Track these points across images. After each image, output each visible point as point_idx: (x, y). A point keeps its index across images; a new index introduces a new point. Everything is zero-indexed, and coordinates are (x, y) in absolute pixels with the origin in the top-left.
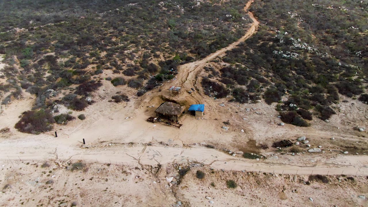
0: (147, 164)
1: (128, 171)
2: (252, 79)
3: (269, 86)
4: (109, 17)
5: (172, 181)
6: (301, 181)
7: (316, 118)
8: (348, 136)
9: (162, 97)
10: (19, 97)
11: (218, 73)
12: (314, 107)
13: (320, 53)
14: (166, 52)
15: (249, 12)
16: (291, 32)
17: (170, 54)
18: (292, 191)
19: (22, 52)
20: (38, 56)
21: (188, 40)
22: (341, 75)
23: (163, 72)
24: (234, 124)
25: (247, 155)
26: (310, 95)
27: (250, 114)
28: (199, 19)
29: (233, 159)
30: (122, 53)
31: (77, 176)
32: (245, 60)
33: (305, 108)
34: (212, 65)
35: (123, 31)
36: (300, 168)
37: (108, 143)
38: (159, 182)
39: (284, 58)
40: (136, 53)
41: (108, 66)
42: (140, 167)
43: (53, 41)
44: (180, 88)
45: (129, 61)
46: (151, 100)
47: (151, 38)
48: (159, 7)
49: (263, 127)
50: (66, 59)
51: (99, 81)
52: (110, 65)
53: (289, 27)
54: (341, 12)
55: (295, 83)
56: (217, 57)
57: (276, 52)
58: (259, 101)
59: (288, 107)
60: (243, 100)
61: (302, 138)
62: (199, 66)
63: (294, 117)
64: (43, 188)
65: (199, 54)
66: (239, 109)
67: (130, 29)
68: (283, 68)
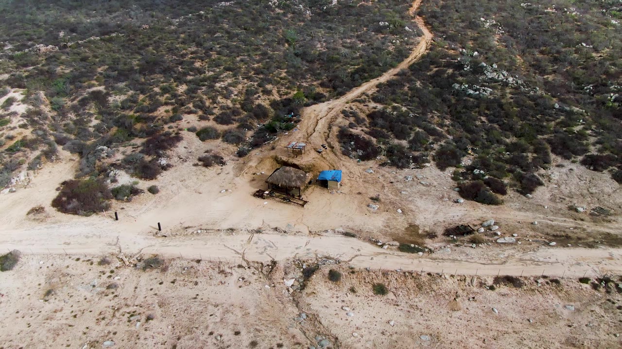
0: (256, 260)
1: (228, 270)
2: (418, 129)
3: (444, 141)
4: (188, 25)
5: (292, 285)
6: (482, 285)
7: (512, 191)
8: (558, 218)
9: (276, 159)
10: (54, 157)
11: (364, 119)
12: (511, 175)
13: (527, 88)
14: (282, 85)
15: (418, 17)
16: (484, 52)
17: (288, 88)
18: (469, 300)
19: (53, 86)
20: (79, 93)
21: (317, 65)
22: (558, 124)
23: (277, 118)
24: (387, 201)
25: (405, 248)
26: (507, 155)
27: (412, 185)
28: (335, 29)
29: (384, 253)
30: (211, 87)
31: (151, 277)
32: (407, 99)
33: (498, 176)
34: (354, 108)
35: (211, 49)
36: (483, 265)
37: (195, 229)
38: (274, 286)
39: (470, 95)
40: (234, 87)
41: (190, 108)
42: (244, 264)
43: (100, 67)
44: (303, 144)
45: (224, 100)
46: (259, 164)
47: (258, 62)
48: (269, 7)
49: (431, 206)
50: (123, 97)
51: (177, 134)
52: (194, 106)
53: (481, 43)
54: (567, 17)
55: (485, 137)
56: (363, 94)
57: (457, 86)
58: (427, 164)
59: (472, 175)
60: (402, 163)
61: (489, 222)
62: (334, 110)
63: (479, 190)
64: (104, 295)
65: (335, 88)
66: (395, 177)
67: (223, 46)
68: (466, 112)
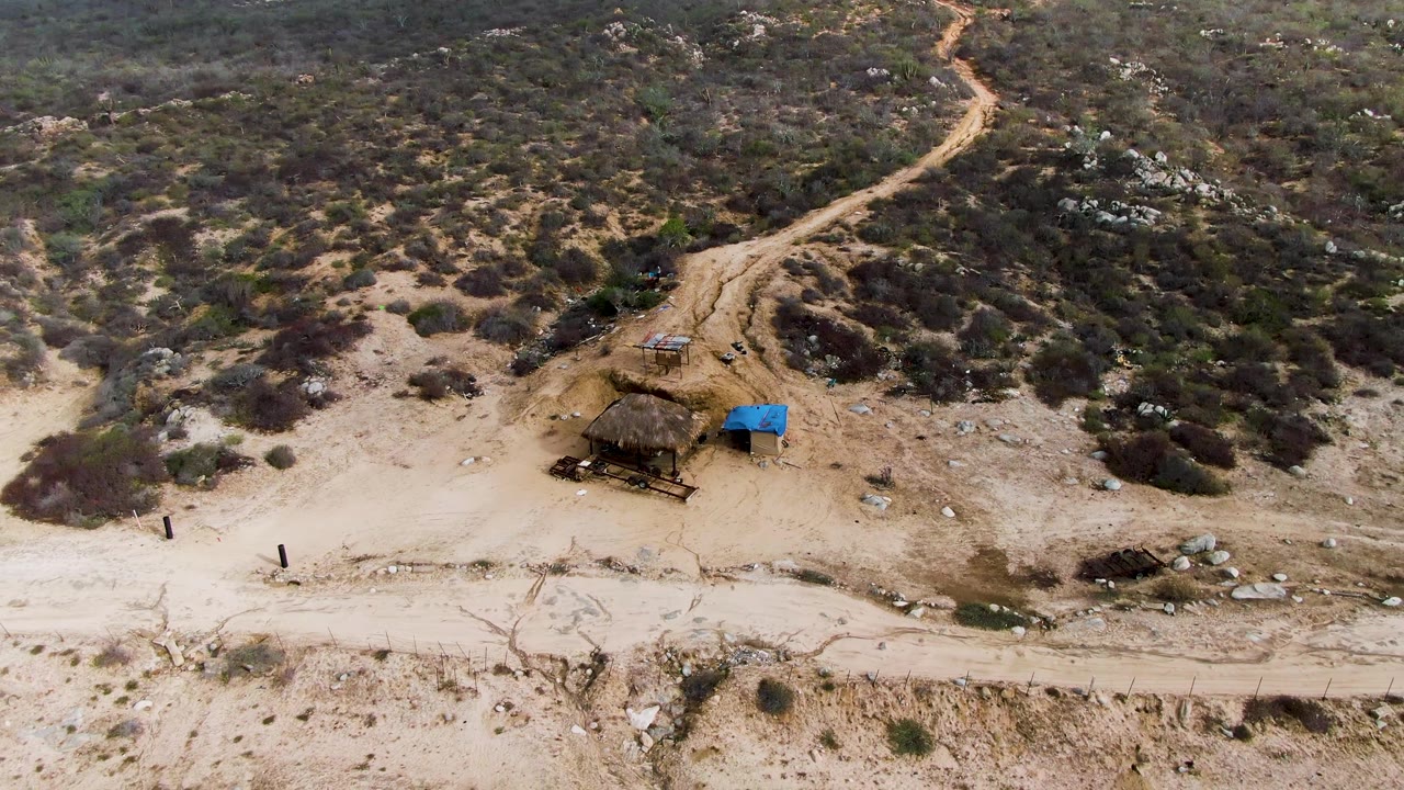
0: (548, 651)
1: (465, 682)
2: (980, 305)
3: (1050, 333)
4: (410, 76)
5: (652, 726)
6: (1210, 723)
7: (1250, 460)
8: (1390, 531)
9: (612, 378)
10: (30, 377)
11: (839, 282)
12: (1238, 418)
13: (1248, 207)
14: (633, 205)
15: (957, 61)
16: (1127, 131)
17: (645, 212)
18: (1176, 769)
19: (59, 207)
20: (122, 223)
21: (717, 163)
22: (1341, 290)
23: (617, 280)
24: (910, 486)
25: (972, 614)
26: (1219, 368)
27: (976, 445)
28: (760, 85)
29: (914, 631)
30: (455, 209)
31: (243, 703)
32: (948, 235)
33: (1203, 419)
34: (814, 255)
35: (460, 127)
36: (1203, 667)
37: (384, 561)
38: (598, 730)
39: (1105, 225)
40: (511, 209)
41: (397, 257)
42: (514, 663)
43: (183, 166)
44: (686, 340)
45: (485, 240)
46: (567, 390)
47: (573, 154)
48: (604, 40)
49: (1034, 499)
50: (232, 234)
51: (359, 317)
52: (406, 253)
53: (1115, 111)
54: (1316, 56)
55: (1155, 323)
56: (836, 222)
57: (1071, 204)
58: (1011, 391)
59: (1133, 417)
60: (947, 388)
61: (1200, 542)
62: (764, 259)
63: (1160, 456)
64: (95, 755)
65: (762, 212)
66: (929, 424)
67: (490, 120)
68: (1101, 265)
